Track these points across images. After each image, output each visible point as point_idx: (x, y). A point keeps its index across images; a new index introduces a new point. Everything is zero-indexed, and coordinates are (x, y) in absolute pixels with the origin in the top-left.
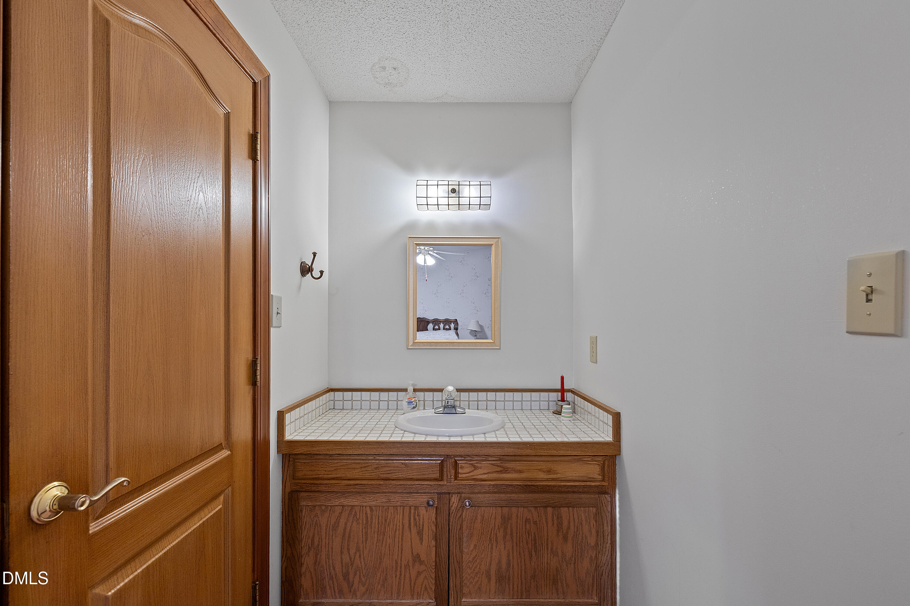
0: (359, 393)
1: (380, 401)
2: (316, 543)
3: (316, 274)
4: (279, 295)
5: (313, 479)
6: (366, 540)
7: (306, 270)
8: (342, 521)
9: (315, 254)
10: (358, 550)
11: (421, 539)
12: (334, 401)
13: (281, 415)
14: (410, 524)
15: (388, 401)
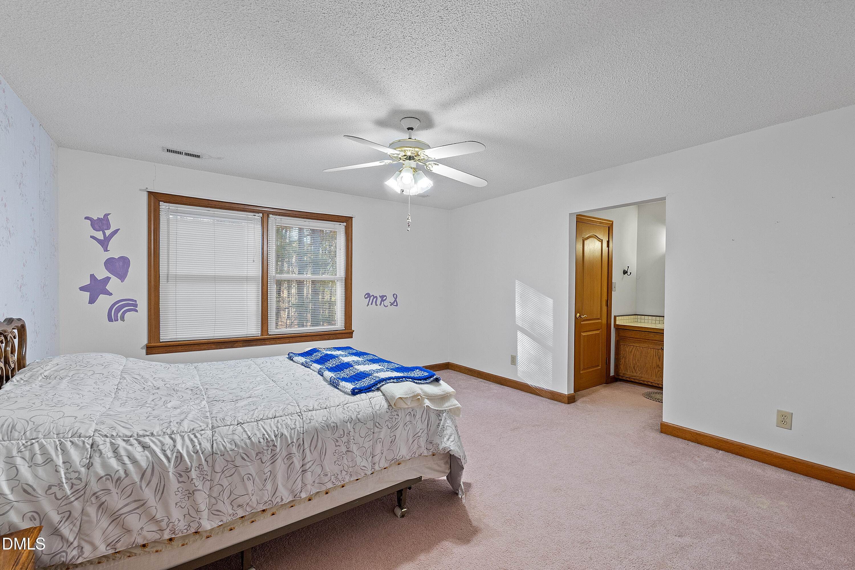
0: (647, 317)
1: (656, 320)
2: (625, 356)
3: (629, 273)
4: (615, 282)
5: (625, 337)
6: (641, 357)
7: (625, 272)
8: (633, 351)
9: (628, 267)
10: (638, 360)
11: (660, 360)
12: (637, 319)
13: (615, 317)
14: (656, 355)
15: (659, 320)
